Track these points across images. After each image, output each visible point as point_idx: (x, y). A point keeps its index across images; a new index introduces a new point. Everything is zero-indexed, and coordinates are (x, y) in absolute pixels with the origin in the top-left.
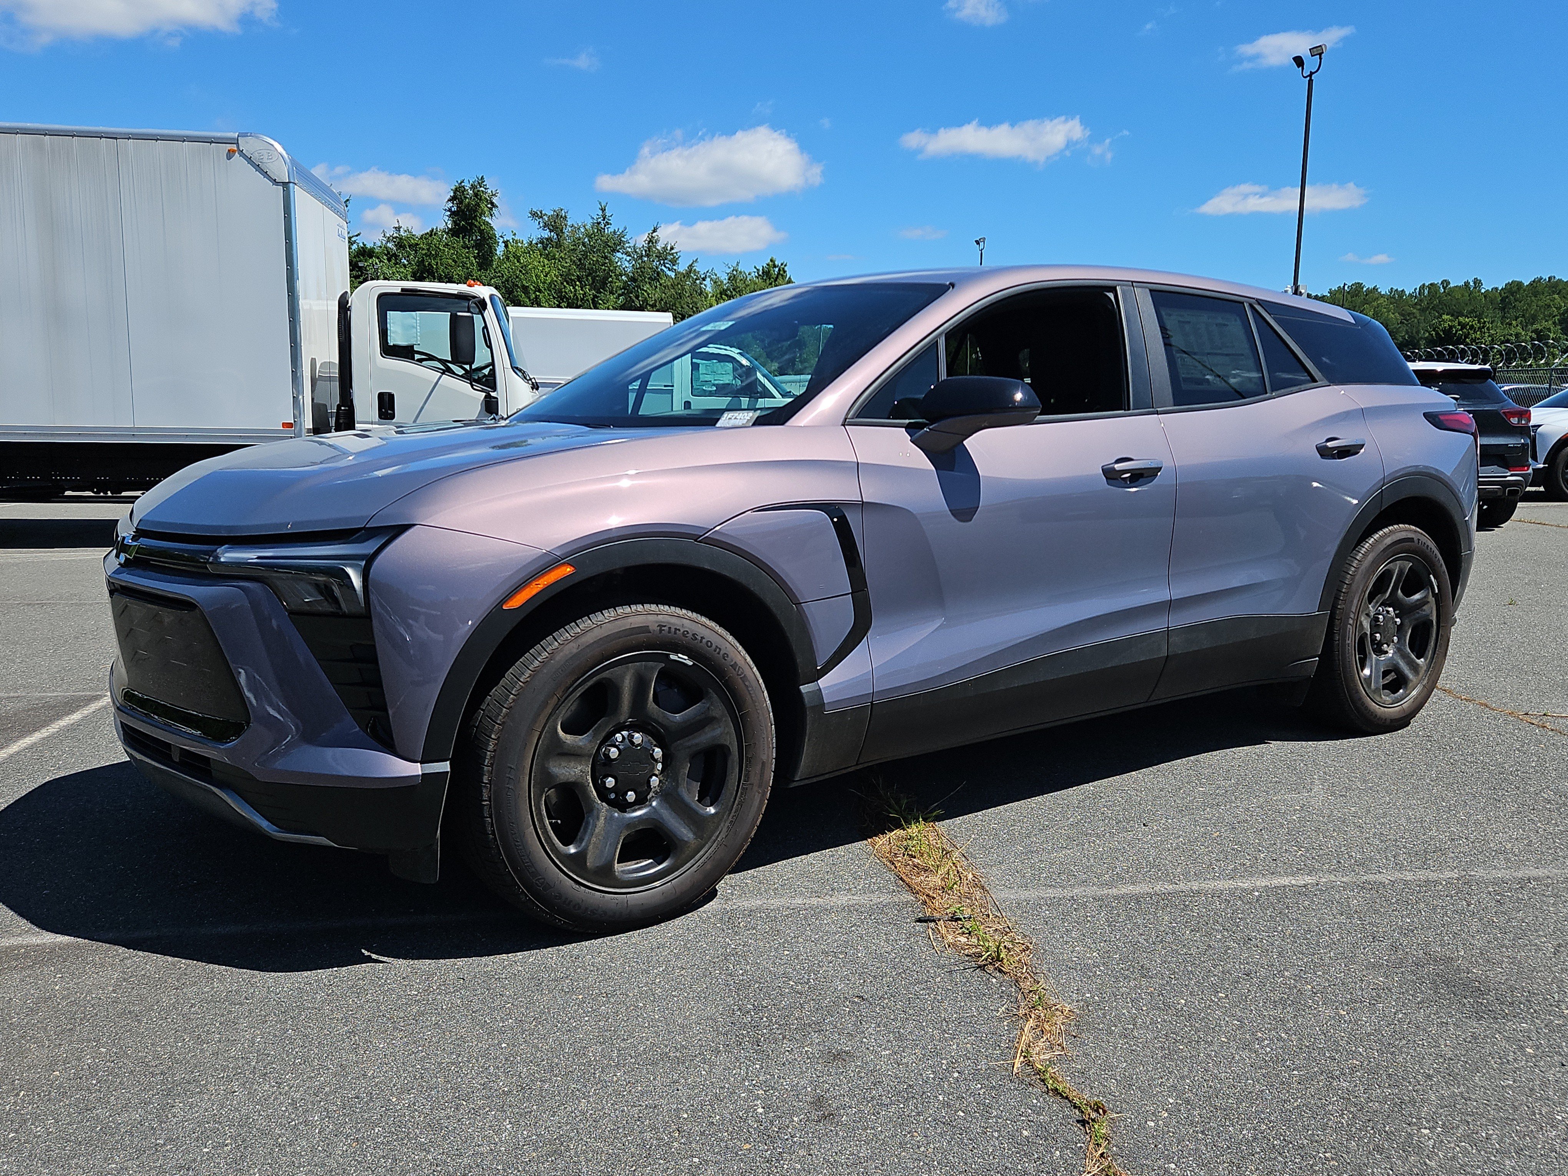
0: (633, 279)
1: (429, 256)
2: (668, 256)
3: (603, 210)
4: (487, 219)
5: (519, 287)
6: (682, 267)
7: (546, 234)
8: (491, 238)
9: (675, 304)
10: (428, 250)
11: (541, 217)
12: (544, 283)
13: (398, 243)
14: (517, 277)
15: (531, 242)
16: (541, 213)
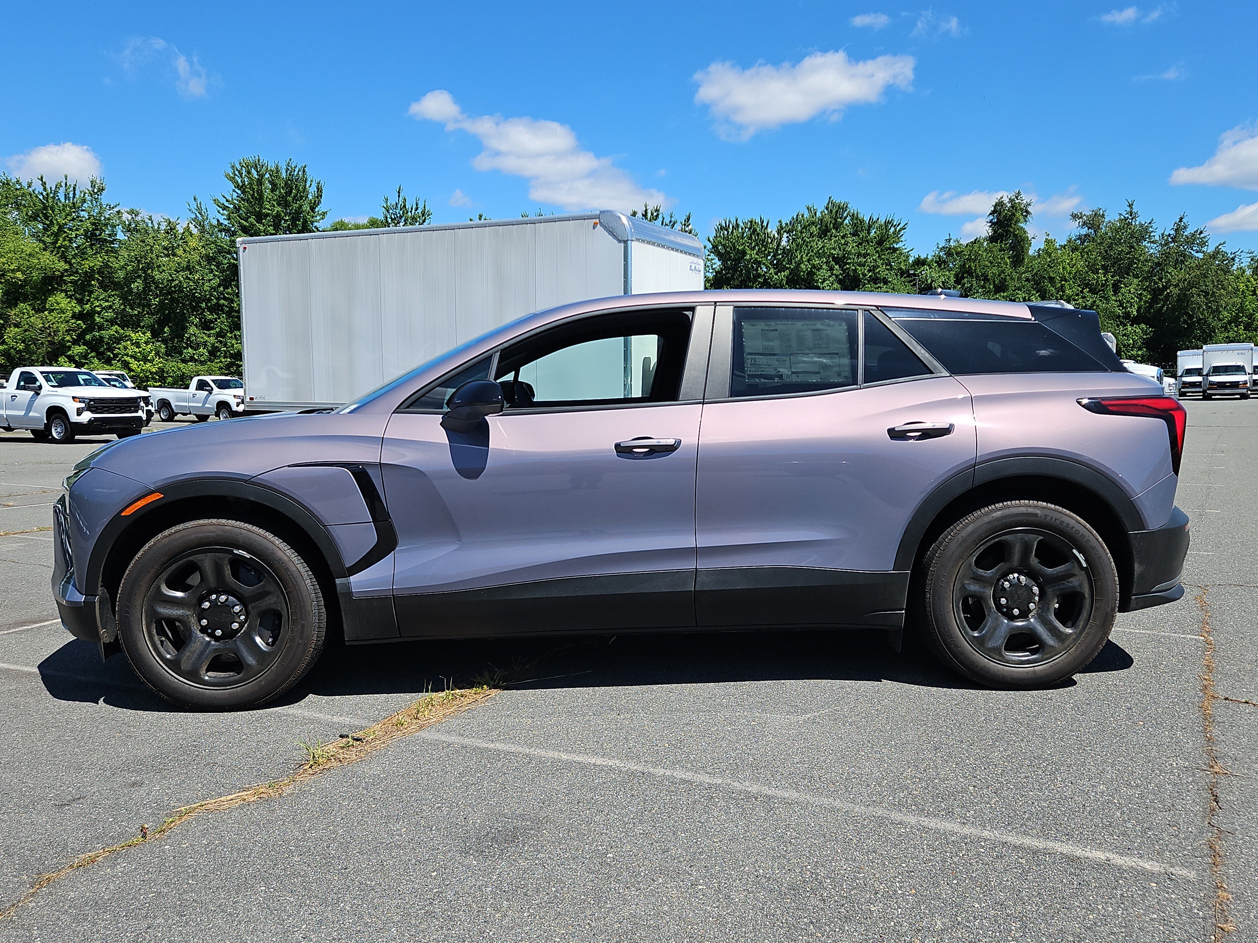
0: (1158, 264)
1: (970, 260)
2: (1197, 239)
3: (1130, 206)
4: (1022, 225)
5: (1045, 279)
6: (1210, 249)
7: (1085, 231)
8: (1023, 240)
9: (1199, 283)
10: (970, 255)
11: (1081, 217)
12: (1070, 273)
13: (948, 252)
14: (1045, 270)
15: (1071, 239)
16: (1081, 214)
